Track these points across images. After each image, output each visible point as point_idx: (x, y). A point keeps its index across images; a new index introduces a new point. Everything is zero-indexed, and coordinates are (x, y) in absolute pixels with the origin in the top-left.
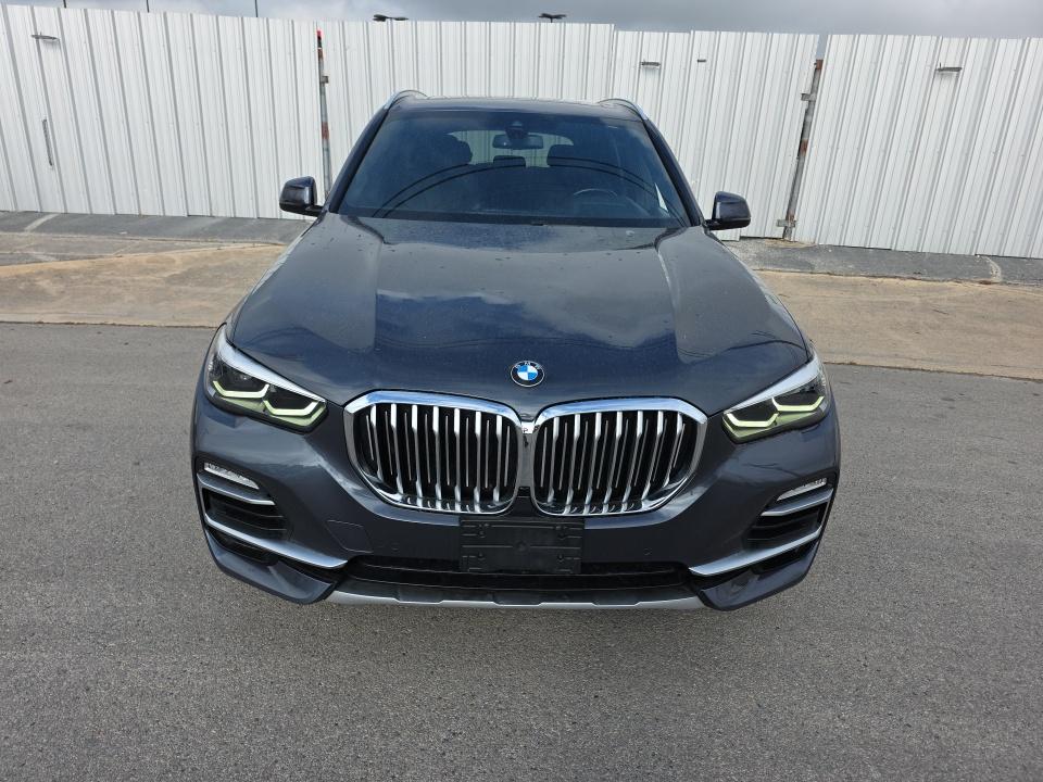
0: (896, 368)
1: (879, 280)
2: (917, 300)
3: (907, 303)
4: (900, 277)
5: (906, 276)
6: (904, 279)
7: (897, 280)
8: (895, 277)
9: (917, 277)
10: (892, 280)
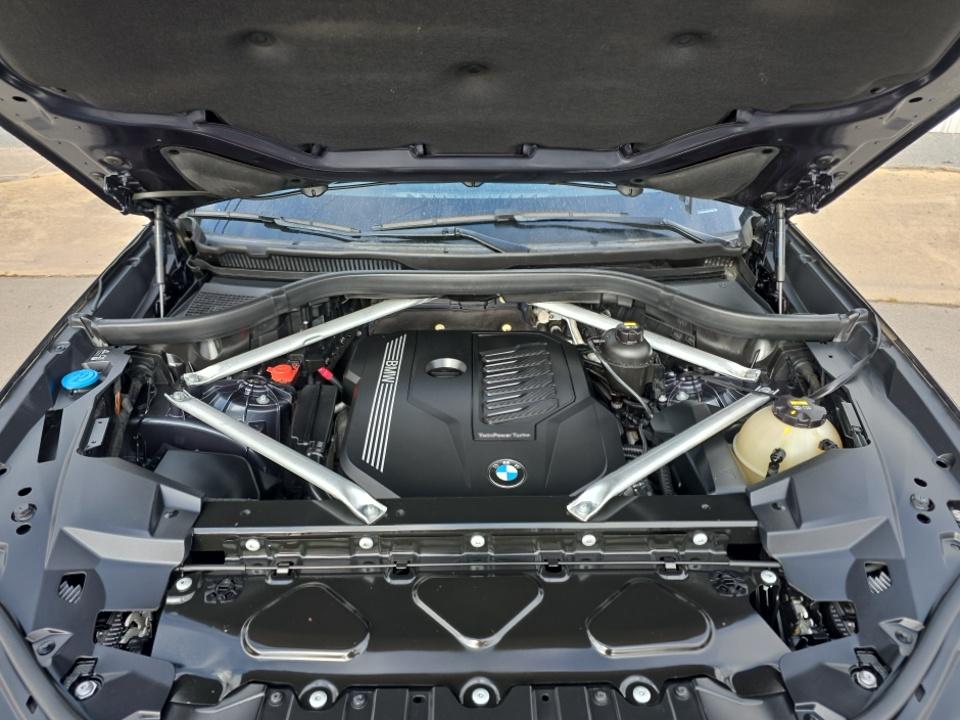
0: (945, 305)
1: (904, 173)
2: (951, 200)
3: (942, 206)
4: (927, 168)
5: (934, 167)
6: (932, 170)
7: (924, 172)
8: (922, 168)
9: (946, 167)
10: (919, 172)
